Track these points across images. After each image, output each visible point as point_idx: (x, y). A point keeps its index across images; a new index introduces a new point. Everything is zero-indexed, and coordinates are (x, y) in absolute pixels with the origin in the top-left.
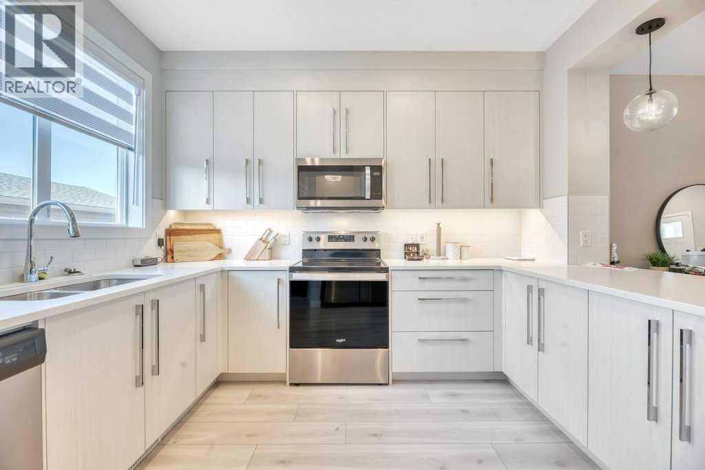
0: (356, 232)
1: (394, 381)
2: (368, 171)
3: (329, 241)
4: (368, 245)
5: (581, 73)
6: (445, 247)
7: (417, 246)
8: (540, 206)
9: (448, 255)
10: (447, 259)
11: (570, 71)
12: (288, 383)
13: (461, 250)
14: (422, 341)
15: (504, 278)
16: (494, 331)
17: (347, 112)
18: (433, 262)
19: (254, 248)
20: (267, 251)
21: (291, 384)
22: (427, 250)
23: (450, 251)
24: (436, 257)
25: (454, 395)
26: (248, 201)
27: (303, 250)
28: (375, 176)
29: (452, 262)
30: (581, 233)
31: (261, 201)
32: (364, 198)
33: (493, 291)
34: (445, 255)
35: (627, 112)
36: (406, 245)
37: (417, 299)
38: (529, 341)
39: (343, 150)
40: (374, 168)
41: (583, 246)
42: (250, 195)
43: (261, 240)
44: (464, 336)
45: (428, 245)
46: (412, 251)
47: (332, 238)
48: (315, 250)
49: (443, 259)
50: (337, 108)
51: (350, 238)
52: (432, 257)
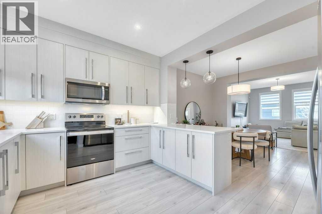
0: (94, 114)
1: (116, 172)
2: (103, 88)
3: (80, 118)
4: (100, 119)
5: (171, 68)
6: (130, 120)
7: (120, 119)
8: (160, 106)
9: (131, 123)
10: (132, 124)
11: (168, 66)
12: (66, 185)
13: (136, 120)
14: (127, 154)
15: (152, 129)
16: (148, 147)
17: (92, 61)
18: (126, 125)
19: (34, 122)
20: (43, 123)
21: (67, 185)
22: (124, 121)
23: (132, 121)
24: (128, 124)
25: (138, 170)
26: (33, 96)
27: (65, 122)
28: (106, 91)
29: (133, 125)
30: (170, 115)
31: (42, 97)
32: (101, 99)
33: (149, 133)
34: (130, 122)
35: (181, 83)
36: (116, 119)
37: (124, 139)
38: (160, 147)
39: (91, 77)
40: (106, 87)
41: (171, 118)
42: (34, 93)
43: (38, 117)
44: (140, 149)
45: (124, 119)
46: (118, 121)
47: (82, 116)
48: (72, 122)
49: (130, 124)
50: (87, 58)
51: (92, 116)
52: (126, 123)
